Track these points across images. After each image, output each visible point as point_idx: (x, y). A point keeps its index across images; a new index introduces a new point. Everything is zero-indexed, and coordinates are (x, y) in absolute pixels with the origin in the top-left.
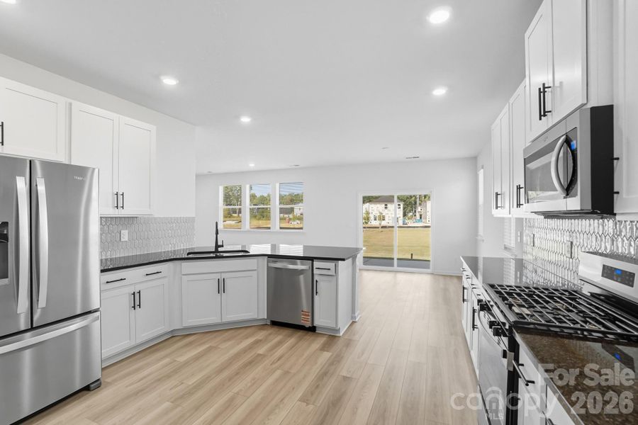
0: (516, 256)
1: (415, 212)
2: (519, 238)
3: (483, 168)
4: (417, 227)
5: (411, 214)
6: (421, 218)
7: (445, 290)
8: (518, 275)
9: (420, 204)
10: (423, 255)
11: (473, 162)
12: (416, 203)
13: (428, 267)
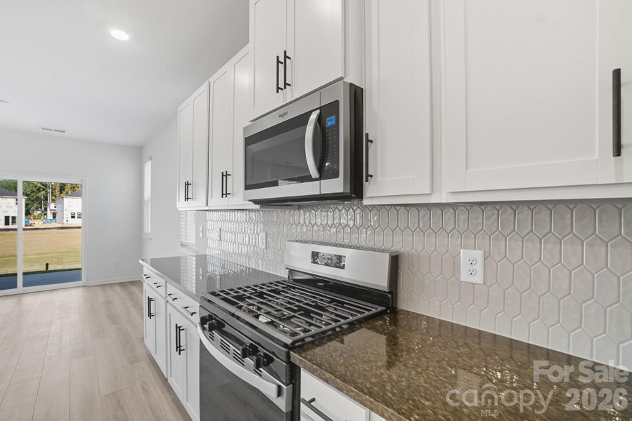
0: (197, 252)
1: (46, 209)
2: (201, 233)
3: (151, 160)
4: (49, 229)
5: (39, 212)
6: (54, 217)
7: (108, 304)
8: (201, 273)
9: (53, 200)
10: (62, 263)
11: (138, 153)
12: (46, 199)
13: (78, 278)
